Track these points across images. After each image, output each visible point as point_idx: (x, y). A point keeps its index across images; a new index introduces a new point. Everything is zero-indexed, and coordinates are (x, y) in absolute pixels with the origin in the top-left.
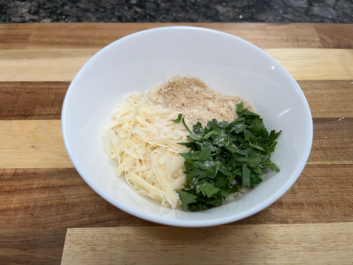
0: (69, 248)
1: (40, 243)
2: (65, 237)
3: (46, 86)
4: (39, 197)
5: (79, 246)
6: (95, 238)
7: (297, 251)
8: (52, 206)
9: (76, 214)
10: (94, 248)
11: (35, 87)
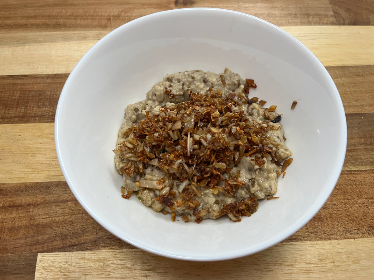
0: (40, 275)
1: (10, 270)
2: (36, 263)
3: (10, 81)
4: (6, 217)
5: (52, 273)
6: (68, 263)
7: (291, 274)
8: (20, 228)
9: (47, 236)
10: (67, 275)
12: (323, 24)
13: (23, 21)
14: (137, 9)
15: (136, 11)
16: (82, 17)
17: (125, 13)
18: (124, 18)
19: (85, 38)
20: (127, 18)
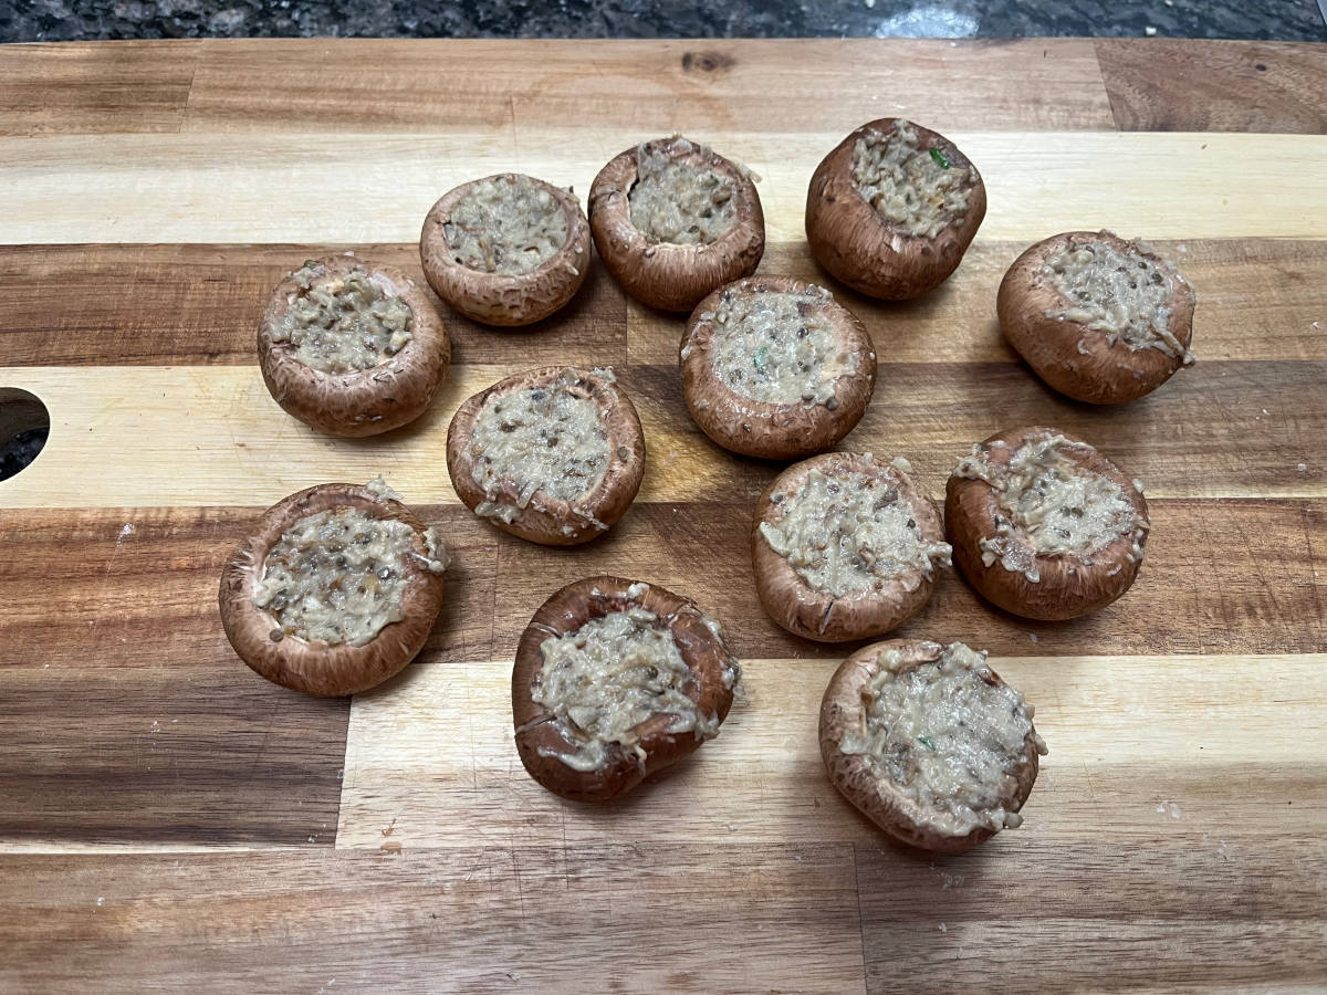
0: (363, 712)
3: (260, 258)
5: (391, 710)
6: (430, 688)
10: (428, 714)
11: (229, 263)
12: (1078, 127)
13: (278, 102)
14: (582, 76)
15: (579, 81)
16: (436, 97)
17: (551, 87)
18: (548, 100)
19: (446, 152)
20: (555, 100)
